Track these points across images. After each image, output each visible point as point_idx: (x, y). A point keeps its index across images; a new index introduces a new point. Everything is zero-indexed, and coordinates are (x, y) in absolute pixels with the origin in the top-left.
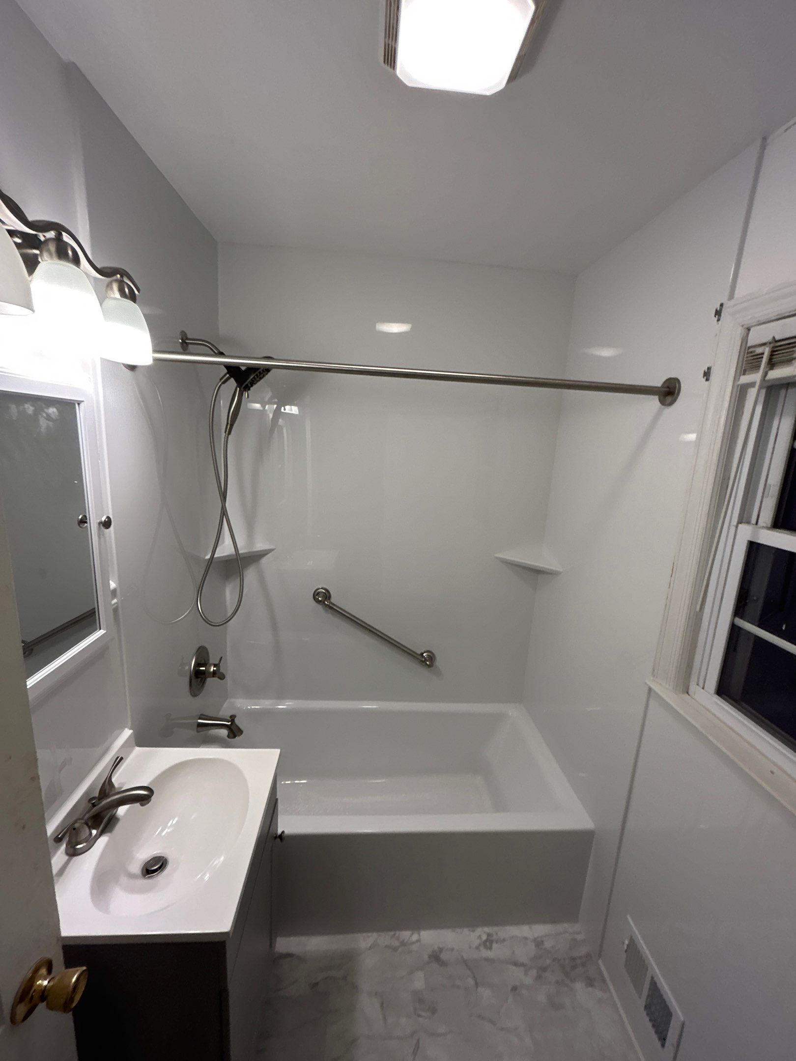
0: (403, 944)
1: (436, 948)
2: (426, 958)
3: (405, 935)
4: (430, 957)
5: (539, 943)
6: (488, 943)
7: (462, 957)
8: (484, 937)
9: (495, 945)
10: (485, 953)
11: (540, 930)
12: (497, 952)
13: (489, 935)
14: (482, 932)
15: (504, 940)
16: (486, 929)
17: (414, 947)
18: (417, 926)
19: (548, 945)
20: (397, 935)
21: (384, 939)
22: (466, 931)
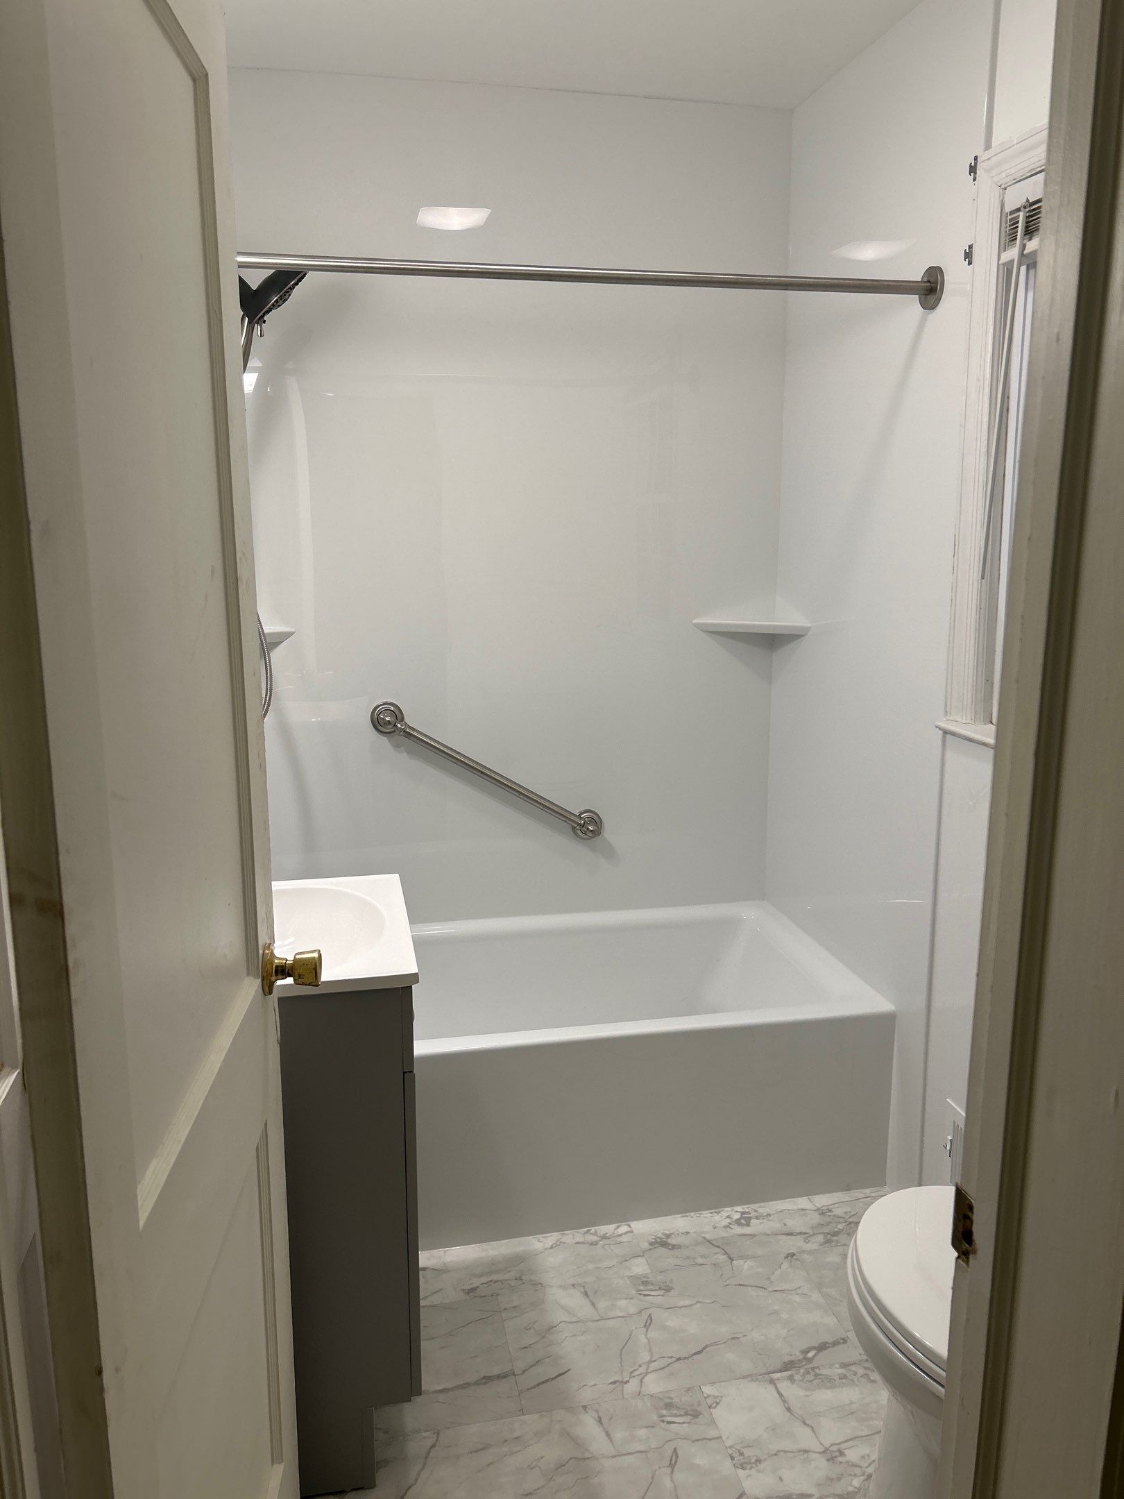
0: (604, 1237)
1: (660, 1235)
2: (645, 1245)
3: (608, 1229)
4: (651, 1244)
5: (822, 1212)
6: (745, 1220)
7: (704, 1238)
8: (737, 1216)
9: (753, 1221)
10: (738, 1230)
11: (823, 1200)
12: (756, 1226)
13: (743, 1213)
14: (735, 1212)
15: (769, 1215)
16: (739, 1209)
17: (624, 1239)
18: (626, 1219)
19: (838, 1211)
20: (593, 1231)
21: (572, 1237)
22: (706, 1214)
